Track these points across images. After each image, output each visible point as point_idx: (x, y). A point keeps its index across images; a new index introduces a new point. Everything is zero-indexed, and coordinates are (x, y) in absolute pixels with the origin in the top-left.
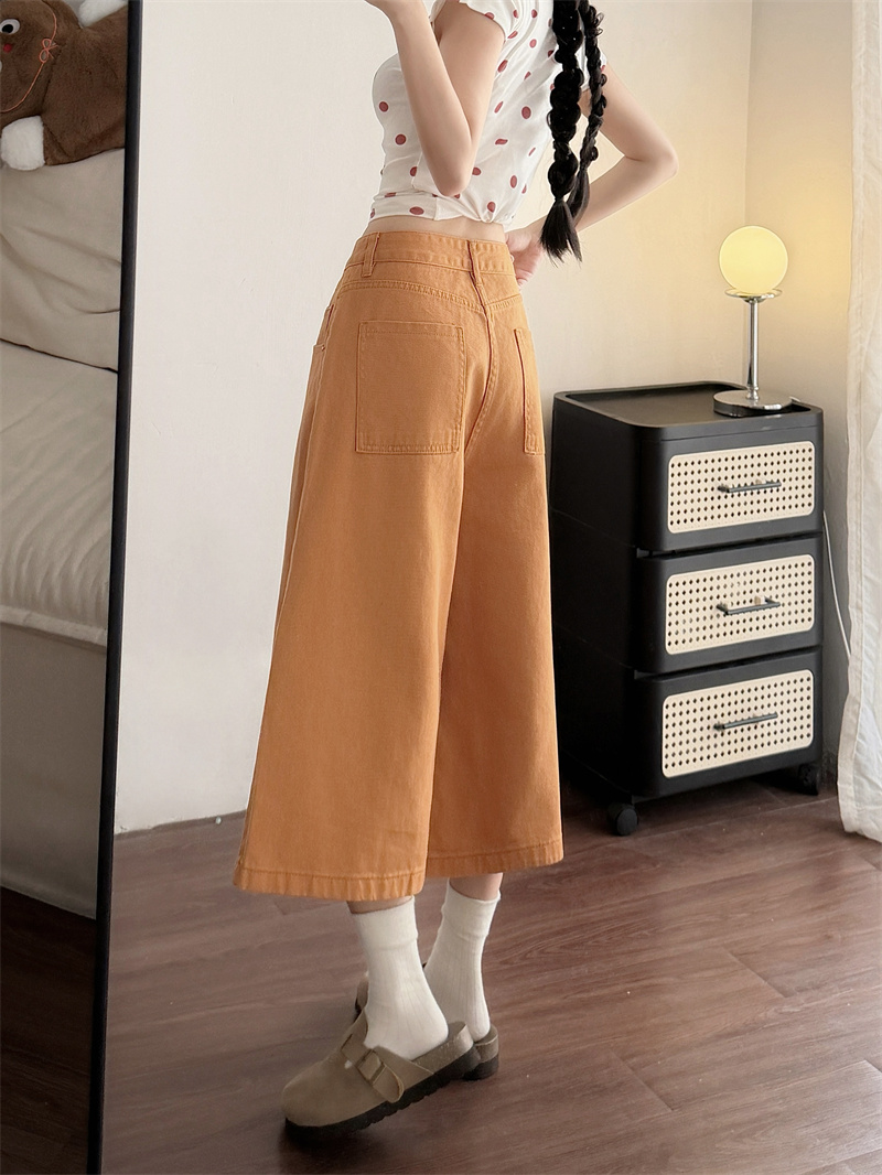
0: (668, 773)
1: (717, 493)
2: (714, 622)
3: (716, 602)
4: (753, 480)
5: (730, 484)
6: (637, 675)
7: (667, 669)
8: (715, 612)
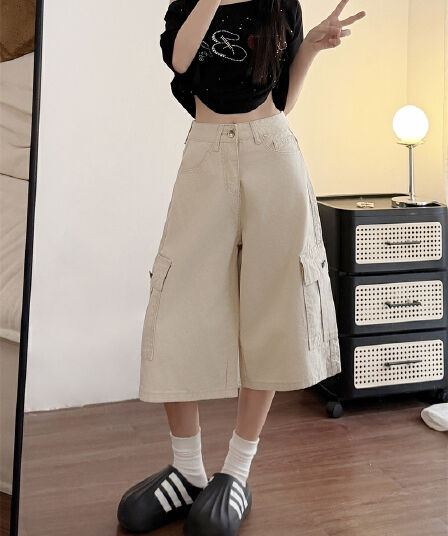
0: (357, 386)
1: (385, 246)
2: (384, 311)
3: (384, 301)
4: (406, 240)
5: (392, 241)
7: (356, 332)
8: (384, 306)
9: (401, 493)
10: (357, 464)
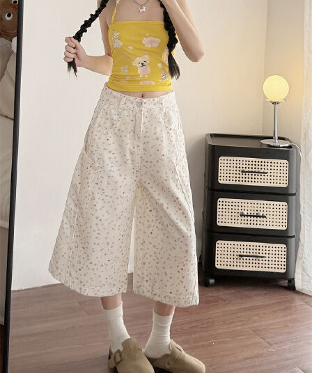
9: (270, 350)
10: (236, 328)
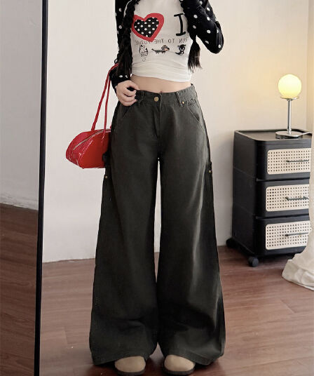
0: (268, 248)
1: (286, 163)
2: (285, 202)
3: (285, 196)
4: (300, 159)
5: (290, 160)
6: (257, 218)
7: (267, 216)
8: (285, 199)
